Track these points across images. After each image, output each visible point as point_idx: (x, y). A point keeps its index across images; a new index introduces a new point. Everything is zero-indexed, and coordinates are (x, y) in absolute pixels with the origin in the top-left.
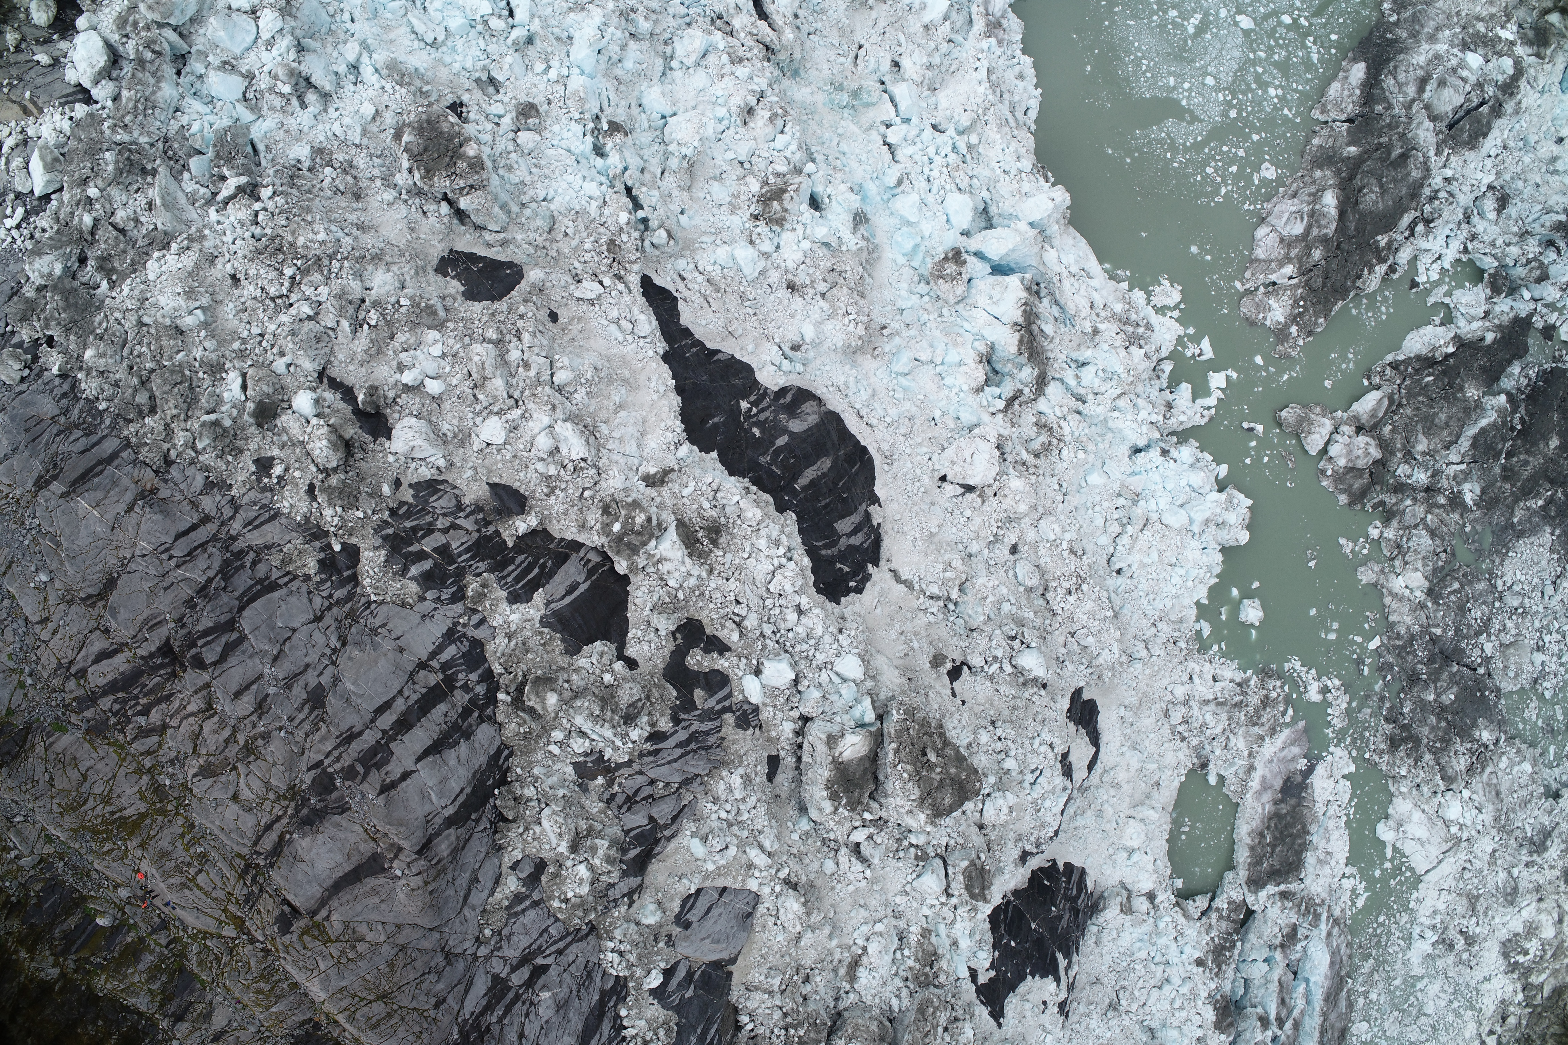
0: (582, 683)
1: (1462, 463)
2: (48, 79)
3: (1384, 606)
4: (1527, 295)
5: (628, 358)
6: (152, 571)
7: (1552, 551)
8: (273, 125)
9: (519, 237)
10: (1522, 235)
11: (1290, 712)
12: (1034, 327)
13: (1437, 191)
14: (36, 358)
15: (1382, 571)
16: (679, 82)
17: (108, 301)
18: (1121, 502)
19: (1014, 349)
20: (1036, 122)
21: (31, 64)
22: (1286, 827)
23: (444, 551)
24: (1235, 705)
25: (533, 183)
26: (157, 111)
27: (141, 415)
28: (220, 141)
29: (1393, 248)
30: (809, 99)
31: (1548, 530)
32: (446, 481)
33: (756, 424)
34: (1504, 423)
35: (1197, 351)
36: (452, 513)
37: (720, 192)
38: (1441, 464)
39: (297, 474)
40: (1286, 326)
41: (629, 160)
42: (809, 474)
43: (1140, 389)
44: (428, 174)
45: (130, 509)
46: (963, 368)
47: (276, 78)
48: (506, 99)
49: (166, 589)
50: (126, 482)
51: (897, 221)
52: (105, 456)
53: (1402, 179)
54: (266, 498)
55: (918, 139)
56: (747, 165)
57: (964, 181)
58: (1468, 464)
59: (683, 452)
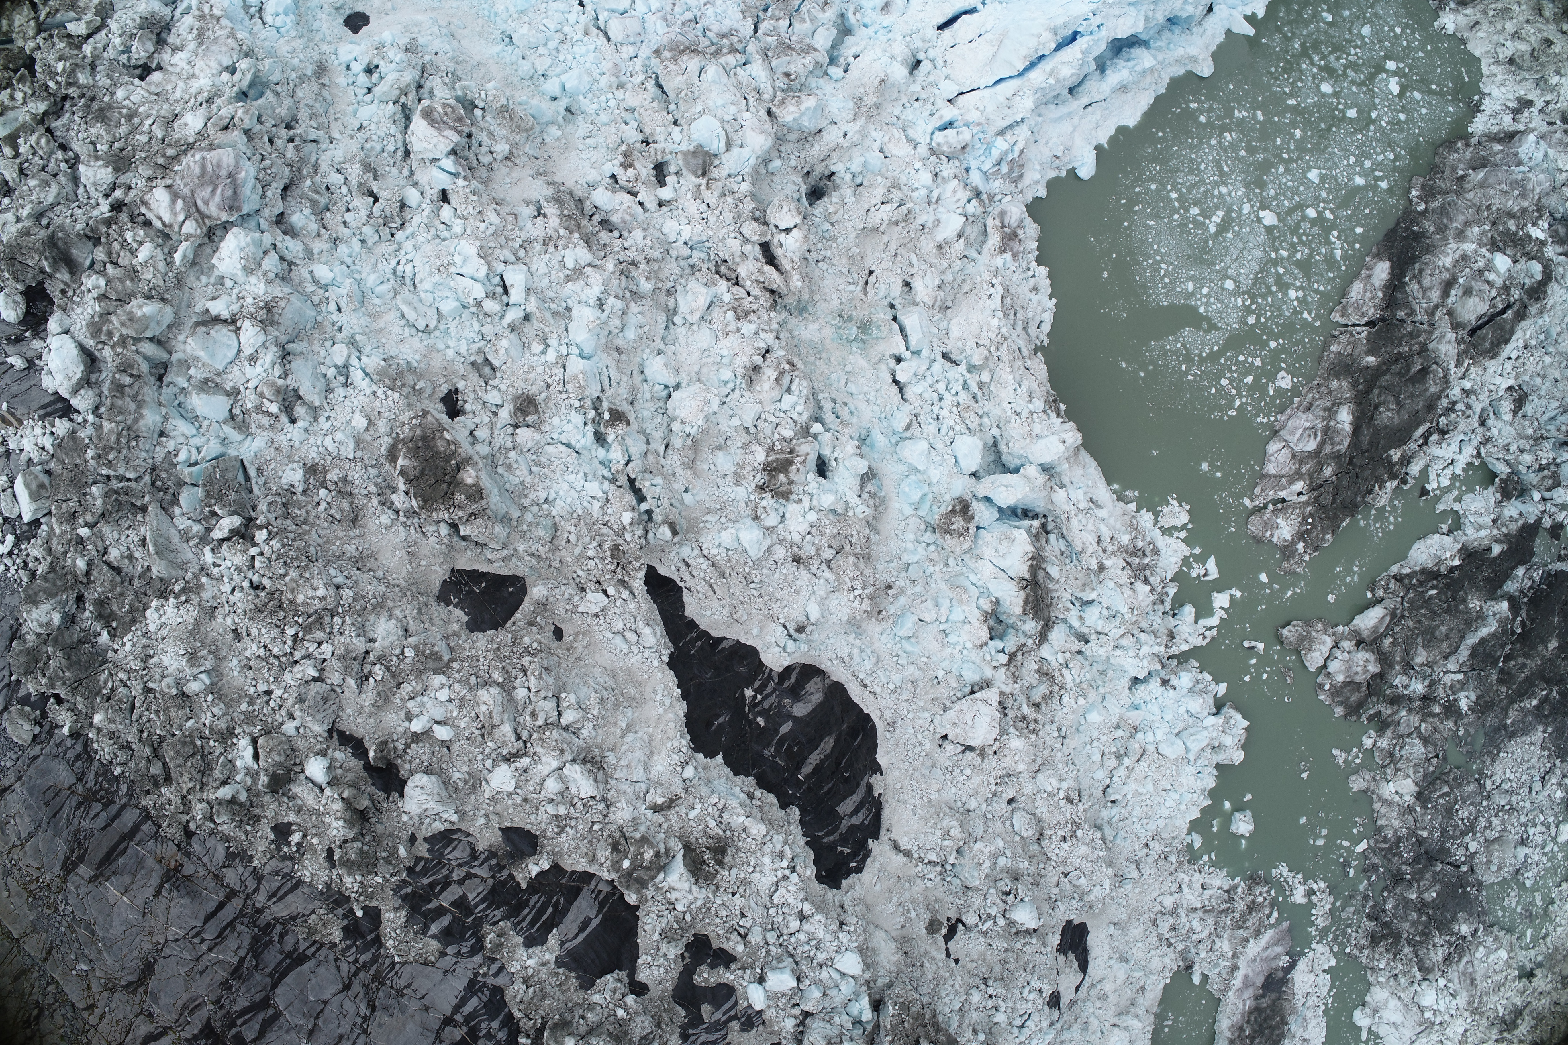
0: (598, 1020)
1: (1459, 672)
2: (25, 386)
3: (1373, 811)
4: (1537, 496)
5: (634, 669)
6: (186, 956)
7: (1543, 748)
8: (263, 445)
9: (521, 548)
10: (1536, 440)
11: (1275, 914)
12: (1041, 574)
13: (1454, 403)
14: (44, 715)
15: (1374, 779)
16: (682, 341)
17: (110, 654)
18: (1119, 734)
19: (1018, 610)
20: (1049, 335)
21: (5, 367)
22: (1265, 1019)
23: (461, 904)
24: (1222, 911)
25: (533, 485)
26: (141, 441)
27: (157, 785)
28: (210, 481)
29: (1407, 460)
30: (816, 337)
31: (1541, 728)
32: (460, 830)
33: (760, 714)
34: (1505, 632)
35: (1203, 572)
36: (466, 863)
37: (724, 462)
38: (1438, 674)
39: (315, 841)
40: (1293, 543)
41: (632, 451)
42: (814, 759)
43: (1144, 625)
44: (428, 501)
45: (158, 893)
46: (967, 627)
47: (262, 395)
48: (503, 387)
49: (201, 973)
50: (150, 862)
51: (905, 468)
52: (126, 830)
53: (1420, 394)
54: (286, 866)
55: (928, 374)
56: (753, 430)
57: (974, 423)
58: (1465, 673)
59: (689, 772)
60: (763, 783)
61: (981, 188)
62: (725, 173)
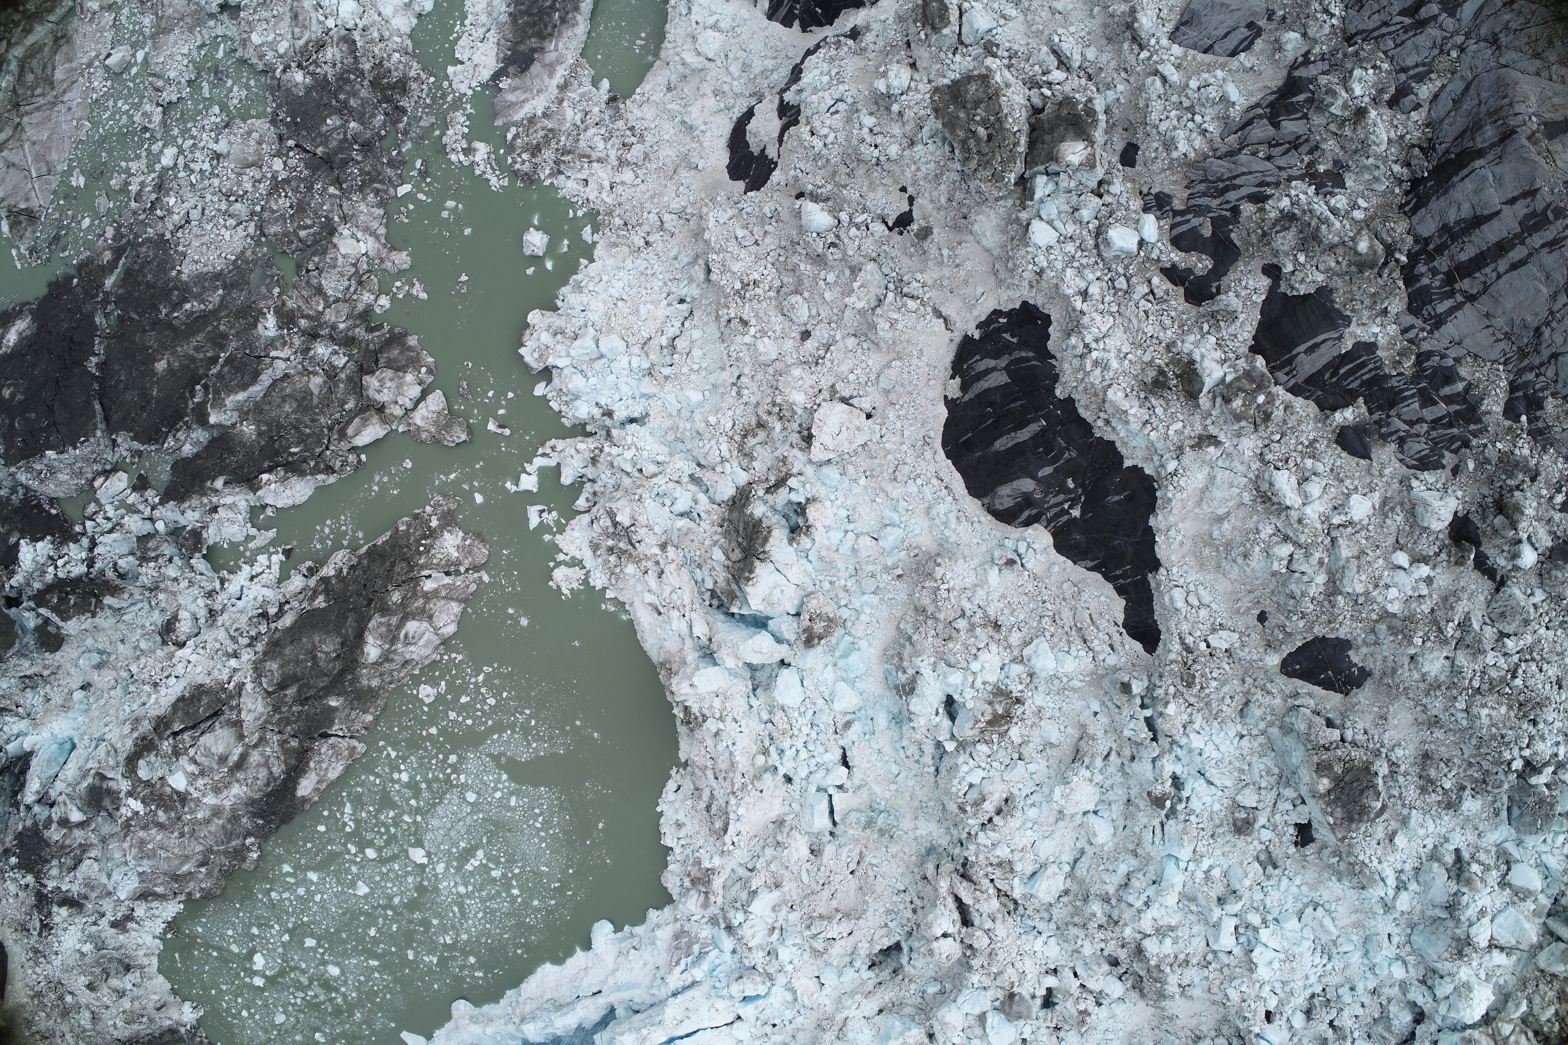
0: (1325, 258)
1: (273, 359)
3: (386, 226)
4: (161, 526)
5: (1197, 568)
8: (1488, 835)
9: (1278, 701)
10: (157, 588)
11: (509, 137)
12: (737, 558)
13: (250, 645)
15: (382, 261)
16: (1066, 849)
18: (667, 371)
19: (776, 533)
20: (669, 776)
22: (535, 24)
23: (1427, 401)
24: (569, 153)
25: (1250, 755)
28: (1548, 818)
29: (308, 593)
30: (921, 823)
31: (184, 278)
32: (1410, 468)
33: (1070, 491)
34: (216, 392)
36: (1411, 436)
37: (1050, 732)
38: (296, 360)
39: (1545, 493)
40: (442, 528)
41: (1149, 767)
42: (1024, 435)
44: (1365, 768)
46: (827, 523)
47: (1481, 879)
48: (1255, 843)
51: (858, 685)
53: (289, 663)
55: (813, 768)
56: (1016, 756)
57: (779, 716)
58: (267, 356)
59: (1171, 466)
60: (1086, 427)
61: (724, 934)
62: (991, 994)
